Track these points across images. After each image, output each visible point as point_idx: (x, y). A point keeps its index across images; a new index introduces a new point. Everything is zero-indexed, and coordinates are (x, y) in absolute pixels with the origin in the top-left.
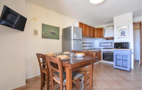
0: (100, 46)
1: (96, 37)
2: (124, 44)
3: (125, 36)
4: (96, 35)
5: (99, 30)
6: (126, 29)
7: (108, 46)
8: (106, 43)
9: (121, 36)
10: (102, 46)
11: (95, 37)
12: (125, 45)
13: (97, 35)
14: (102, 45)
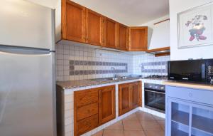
0: (143, 71)
1: (130, 49)
2: (203, 66)
3: (204, 38)
4: (130, 45)
5: (137, 33)
6: (205, 18)
7: (159, 71)
8: (156, 64)
9: (191, 39)
10: (146, 71)
11: (127, 50)
12: (206, 67)
13: (132, 45)
14: (146, 68)
